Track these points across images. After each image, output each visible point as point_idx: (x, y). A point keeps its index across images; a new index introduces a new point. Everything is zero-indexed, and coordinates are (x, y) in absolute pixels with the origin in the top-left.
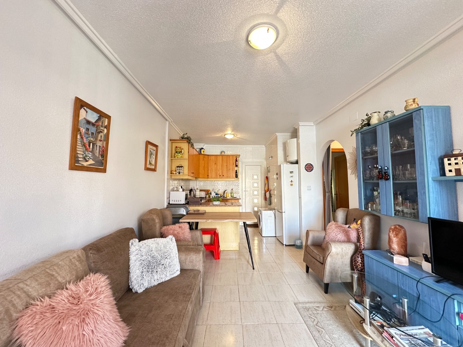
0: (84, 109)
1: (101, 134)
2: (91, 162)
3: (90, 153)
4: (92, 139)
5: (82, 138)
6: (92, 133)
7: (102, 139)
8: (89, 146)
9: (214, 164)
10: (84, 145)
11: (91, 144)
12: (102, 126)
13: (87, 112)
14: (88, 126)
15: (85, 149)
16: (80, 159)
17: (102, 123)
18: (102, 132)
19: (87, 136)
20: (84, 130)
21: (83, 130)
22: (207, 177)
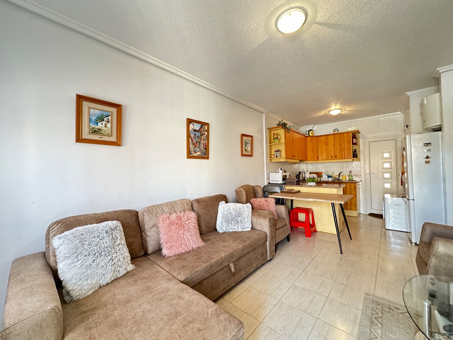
0: (192, 123)
1: (204, 136)
2: (199, 153)
3: (198, 148)
4: (198, 140)
5: (192, 140)
6: (198, 136)
7: (205, 139)
8: (197, 144)
9: (324, 145)
10: (194, 144)
11: (198, 143)
12: (204, 131)
13: (194, 125)
14: (195, 133)
15: (194, 146)
16: (192, 152)
17: (204, 129)
18: (204, 135)
19: (195, 138)
20: (193, 136)
21: (192, 136)
22: (317, 159)
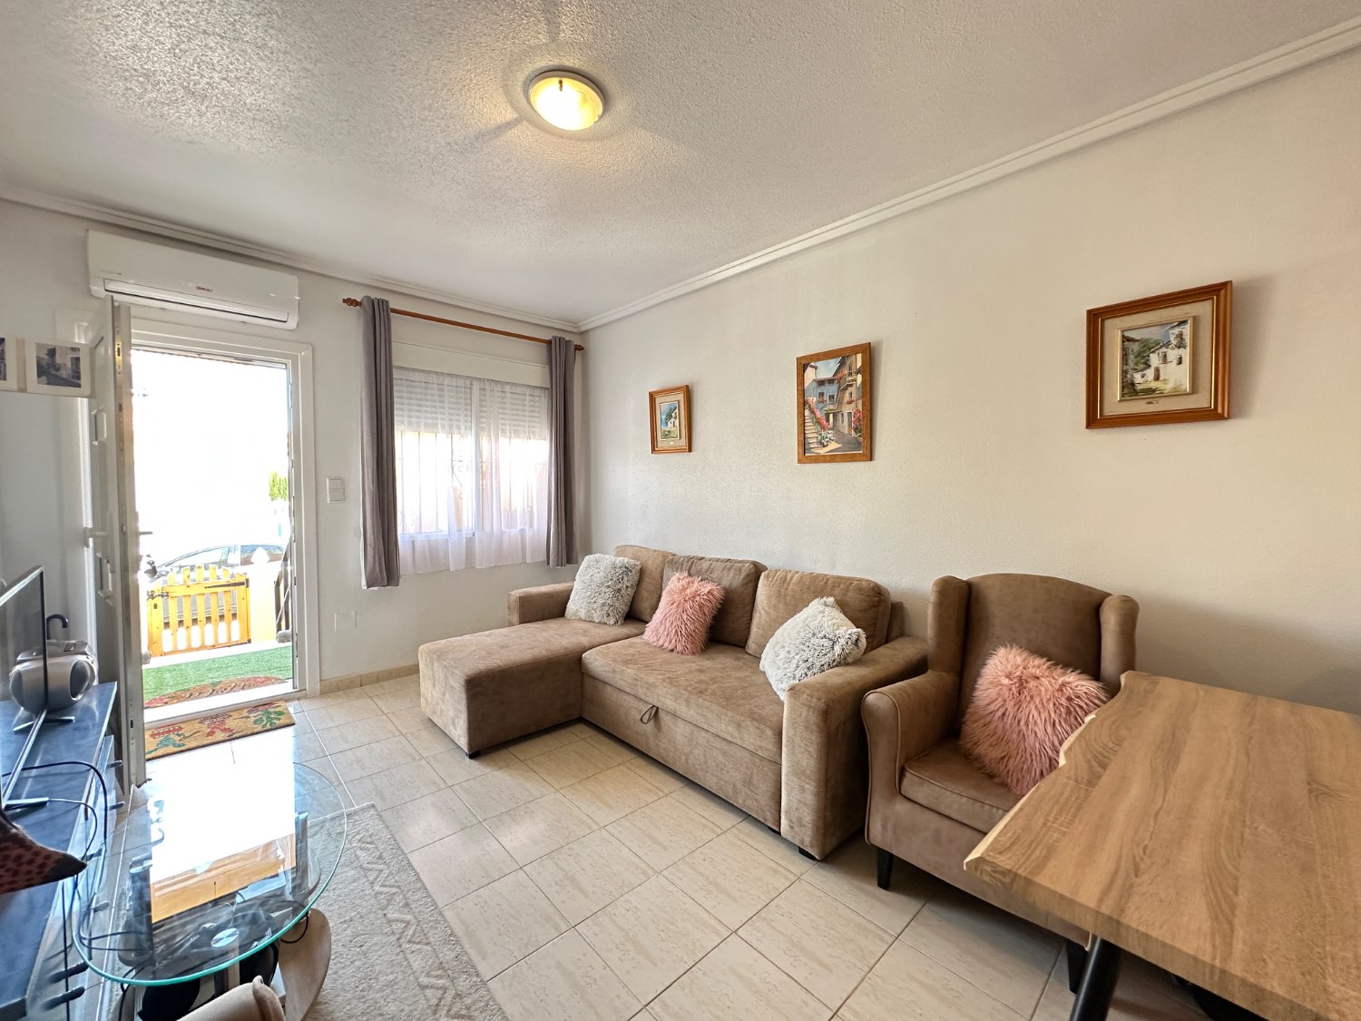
0: (811, 366)
1: (850, 389)
2: (833, 446)
3: (830, 432)
4: (831, 407)
5: (813, 412)
6: (830, 396)
7: (854, 397)
8: (828, 420)
10: (818, 422)
11: (831, 416)
12: (850, 374)
13: (816, 368)
14: (820, 390)
15: (819, 428)
16: (812, 446)
17: (850, 369)
18: (851, 385)
19: (821, 405)
20: (815, 399)
21: (813, 400)
